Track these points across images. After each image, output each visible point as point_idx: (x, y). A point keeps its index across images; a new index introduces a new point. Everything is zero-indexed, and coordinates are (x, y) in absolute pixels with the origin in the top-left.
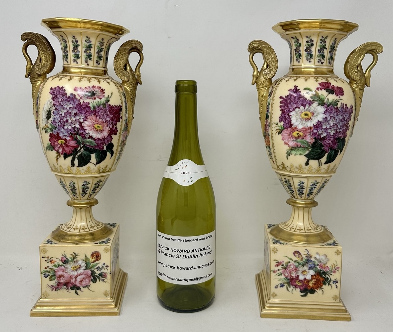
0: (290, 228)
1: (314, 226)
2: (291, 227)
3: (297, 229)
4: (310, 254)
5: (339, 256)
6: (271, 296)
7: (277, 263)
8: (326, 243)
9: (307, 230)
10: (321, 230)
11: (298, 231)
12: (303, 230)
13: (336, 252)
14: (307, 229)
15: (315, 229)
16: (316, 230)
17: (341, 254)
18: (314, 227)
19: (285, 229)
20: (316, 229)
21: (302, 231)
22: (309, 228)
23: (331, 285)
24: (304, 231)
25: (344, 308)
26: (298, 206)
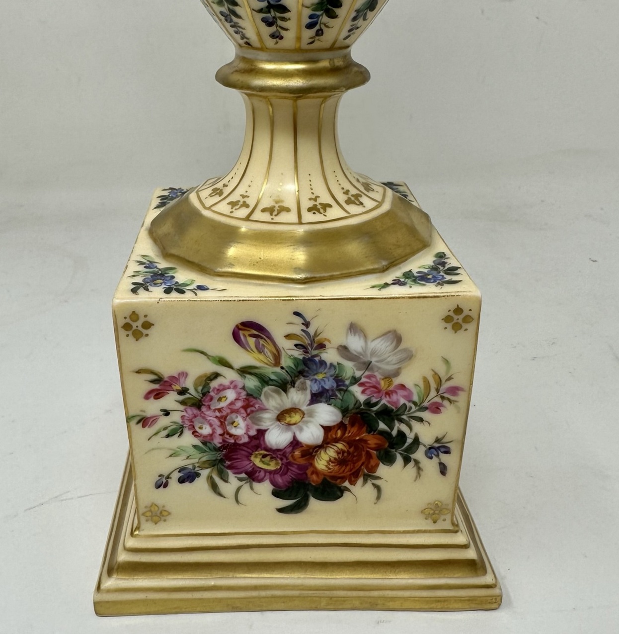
0: (233, 204)
1: (348, 186)
2: (235, 197)
3: (261, 207)
4: (316, 334)
5: (463, 338)
6: (143, 519)
7: (153, 381)
8: (397, 273)
9: (310, 210)
10: (380, 204)
11: (266, 217)
12: (288, 210)
13: (448, 319)
14: (311, 204)
15: (349, 202)
16: (353, 209)
17: (471, 327)
18: (347, 192)
19: (209, 208)
20: (354, 200)
21: (284, 217)
22: (319, 201)
23: (417, 462)
24: (292, 217)
25: (471, 554)
26: (263, 89)
